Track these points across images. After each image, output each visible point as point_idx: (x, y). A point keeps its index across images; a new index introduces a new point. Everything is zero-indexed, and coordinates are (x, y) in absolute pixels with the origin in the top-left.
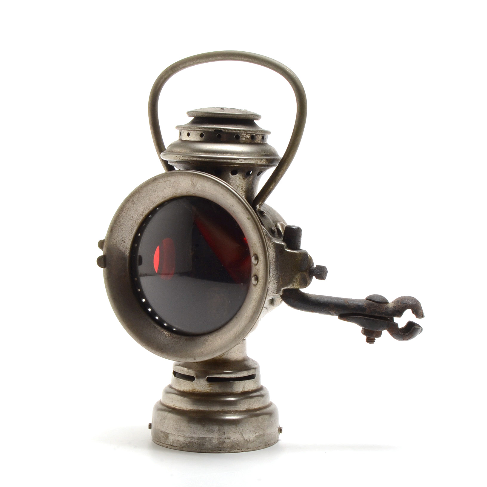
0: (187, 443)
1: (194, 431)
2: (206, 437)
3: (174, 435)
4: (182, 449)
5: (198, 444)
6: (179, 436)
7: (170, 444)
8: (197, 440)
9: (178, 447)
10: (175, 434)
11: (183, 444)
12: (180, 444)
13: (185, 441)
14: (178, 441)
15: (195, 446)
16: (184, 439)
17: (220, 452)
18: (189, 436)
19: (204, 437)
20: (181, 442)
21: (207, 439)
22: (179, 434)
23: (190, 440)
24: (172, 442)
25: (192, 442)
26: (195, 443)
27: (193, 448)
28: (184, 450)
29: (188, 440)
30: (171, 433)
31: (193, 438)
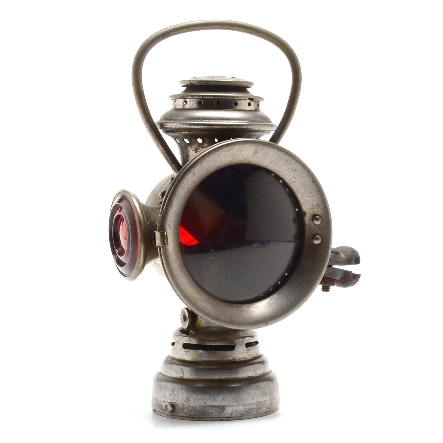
0: (247, 410)
1: (253, 397)
2: (262, 400)
3: (232, 406)
4: (241, 418)
5: (256, 409)
6: (238, 405)
7: (227, 416)
8: (256, 406)
9: (236, 417)
10: (233, 404)
11: (243, 413)
12: (239, 413)
13: (245, 409)
14: (237, 410)
15: (254, 412)
16: (244, 408)
17: (270, 412)
18: (249, 404)
19: (261, 401)
20: (240, 411)
21: (263, 402)
22: (239, 404)
23: (249, 407)
24: (230, 413)
25: (251, 408)
26: (254, 409)
27: (252, 414)
28: (243, 418)
29: (248, 408)
30: (228, 405)
31: (252, 404)
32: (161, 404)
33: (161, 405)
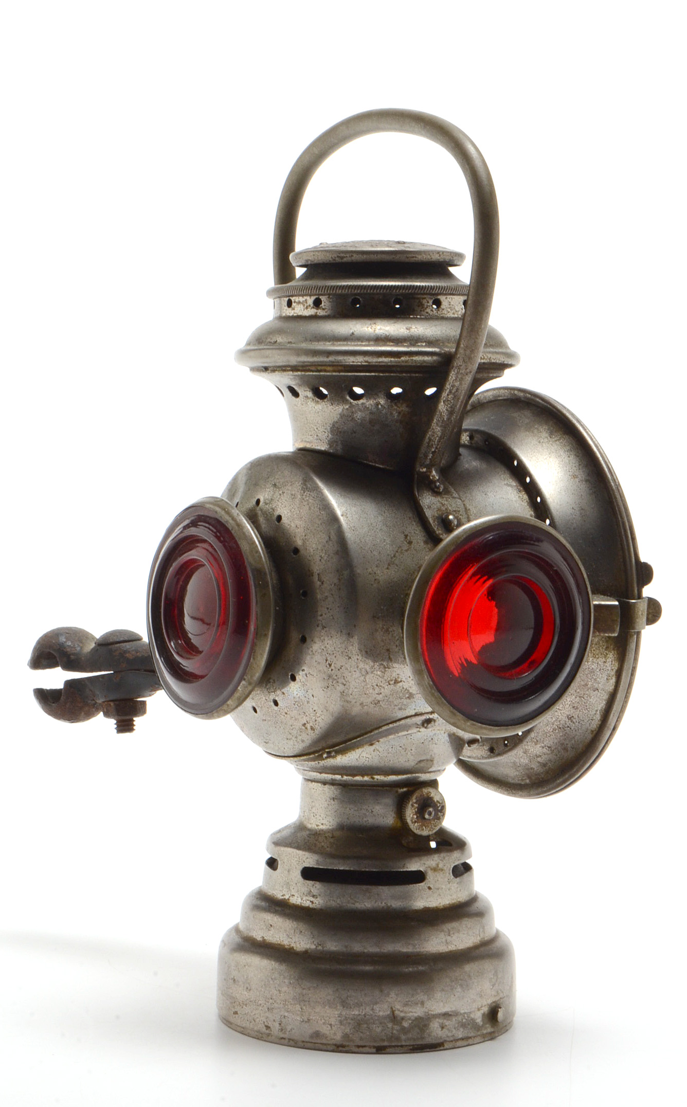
32: (472, 1016)
33: (472, 1019)
